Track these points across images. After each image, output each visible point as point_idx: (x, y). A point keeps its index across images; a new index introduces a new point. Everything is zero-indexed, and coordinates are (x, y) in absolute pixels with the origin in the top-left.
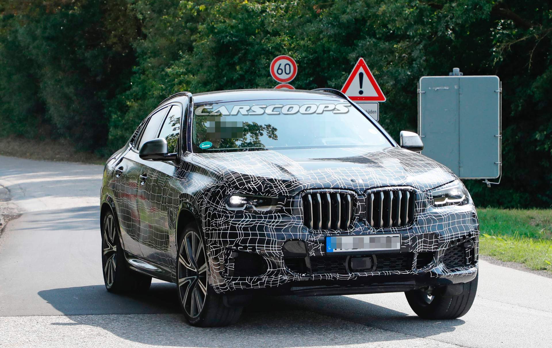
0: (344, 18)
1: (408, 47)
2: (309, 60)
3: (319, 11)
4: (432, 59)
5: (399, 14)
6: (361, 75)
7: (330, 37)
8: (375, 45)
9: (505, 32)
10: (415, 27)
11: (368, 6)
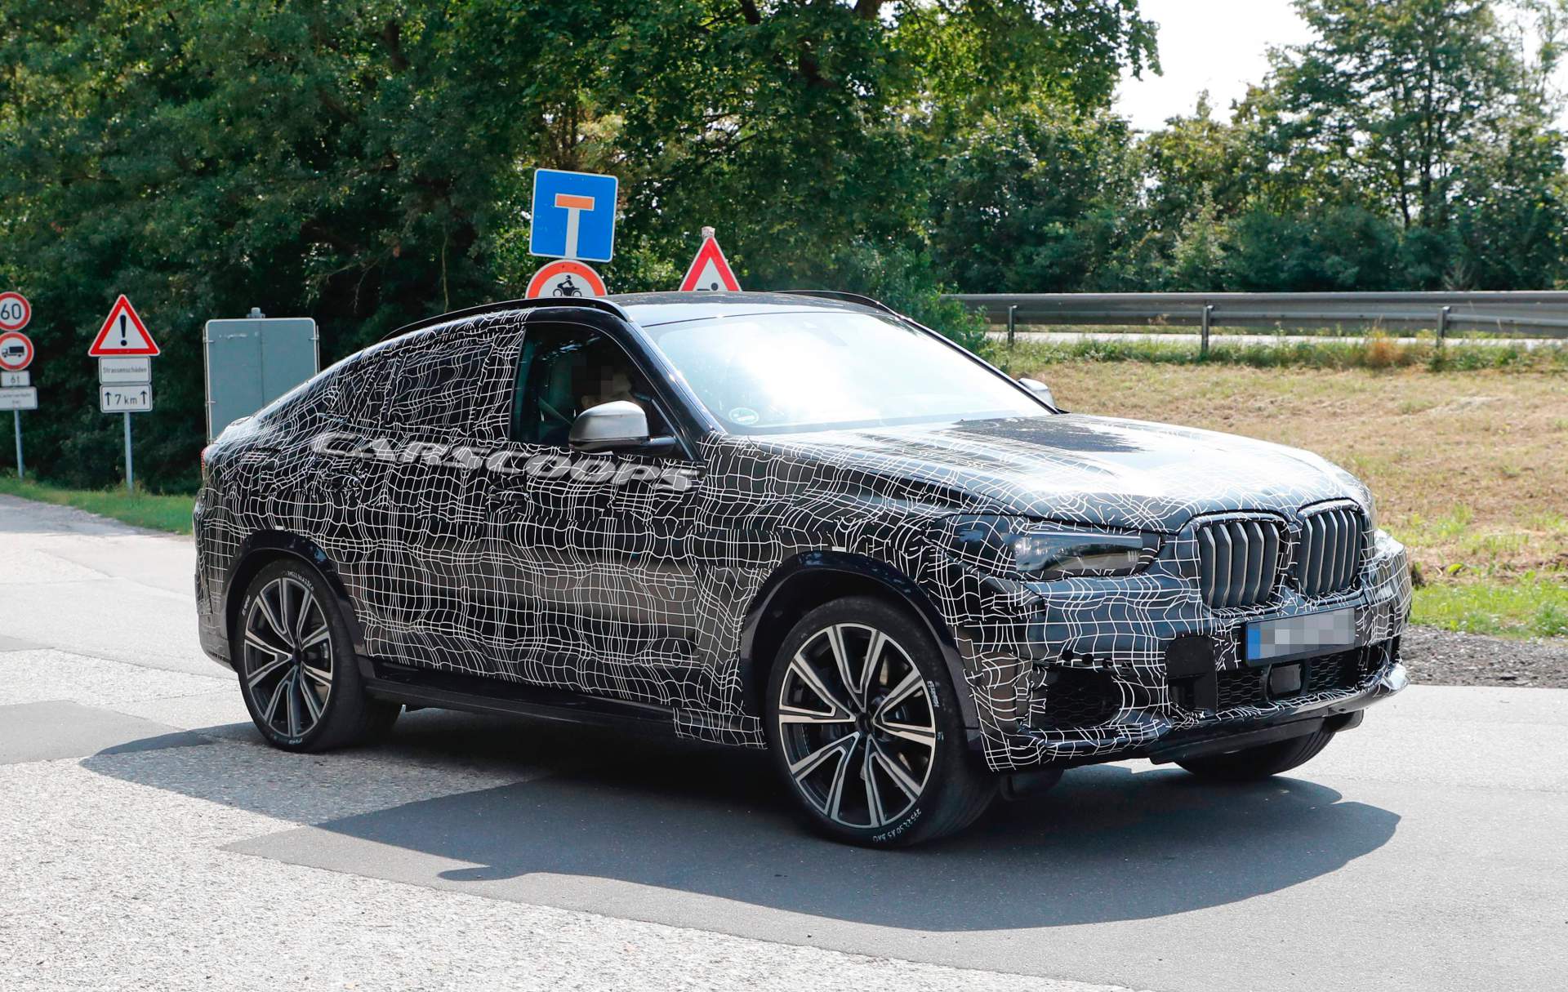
0: (96, 239)
1: (189, 279)
2: (47, 298)
3: (59, 230)
4: (224, 297)
5: (174, 232)
6: (123, 319)
7: (77, 265)
8: (142, 276)
9: (321, 259)
10: (197, 252)
11: (130, 223)
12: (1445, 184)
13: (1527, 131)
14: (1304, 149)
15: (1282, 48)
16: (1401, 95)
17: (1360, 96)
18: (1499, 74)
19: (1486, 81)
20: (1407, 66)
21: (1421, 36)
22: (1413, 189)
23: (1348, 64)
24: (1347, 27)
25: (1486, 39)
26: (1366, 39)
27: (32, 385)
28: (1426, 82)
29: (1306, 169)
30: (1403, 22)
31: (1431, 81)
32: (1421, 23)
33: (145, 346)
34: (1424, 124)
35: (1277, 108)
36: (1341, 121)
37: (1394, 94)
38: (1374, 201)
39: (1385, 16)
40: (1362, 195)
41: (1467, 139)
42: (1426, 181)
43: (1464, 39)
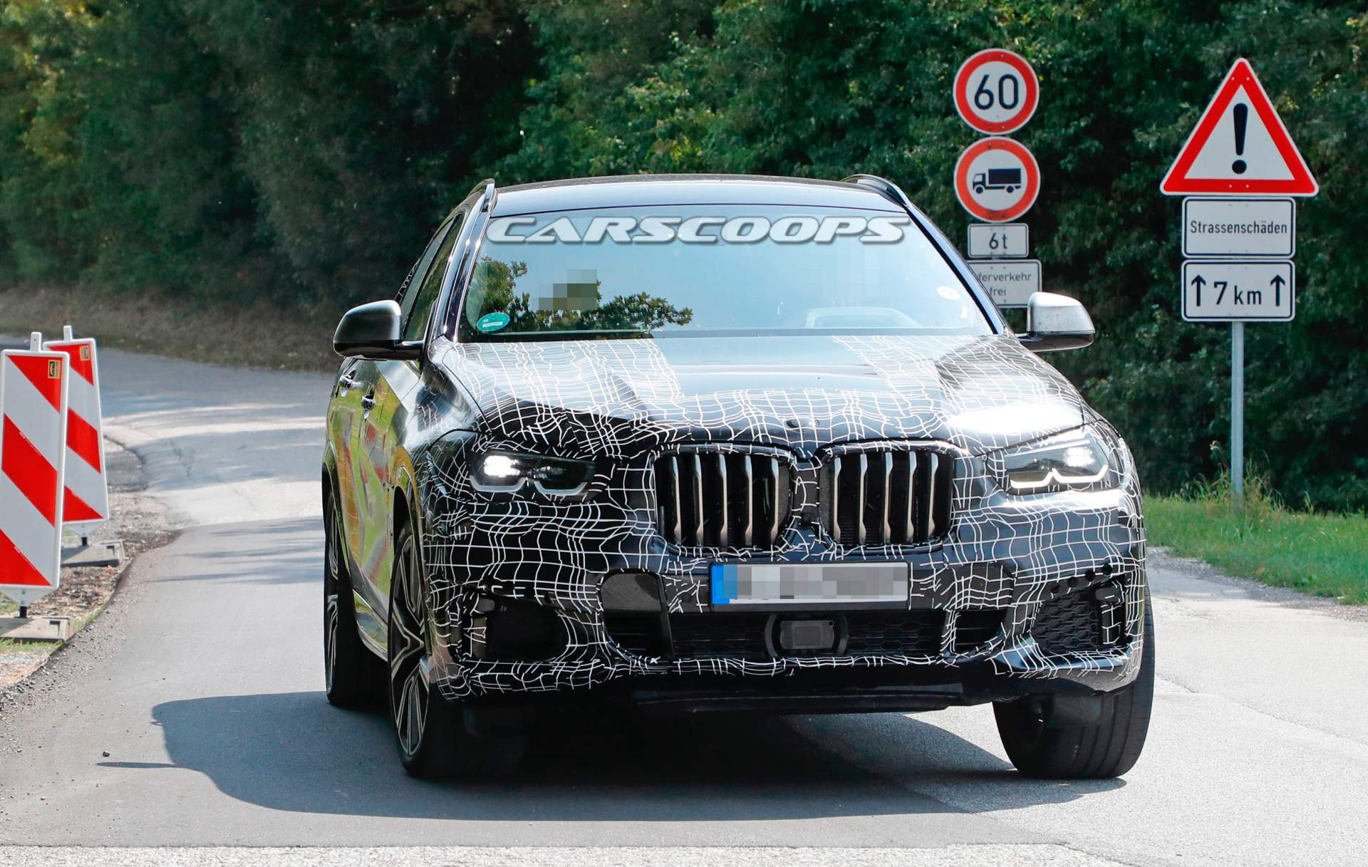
2: (1076, 63)
6: (1241, 112)
8: (1287, 18)
27: (1032, 255)
33: (1286, 175)
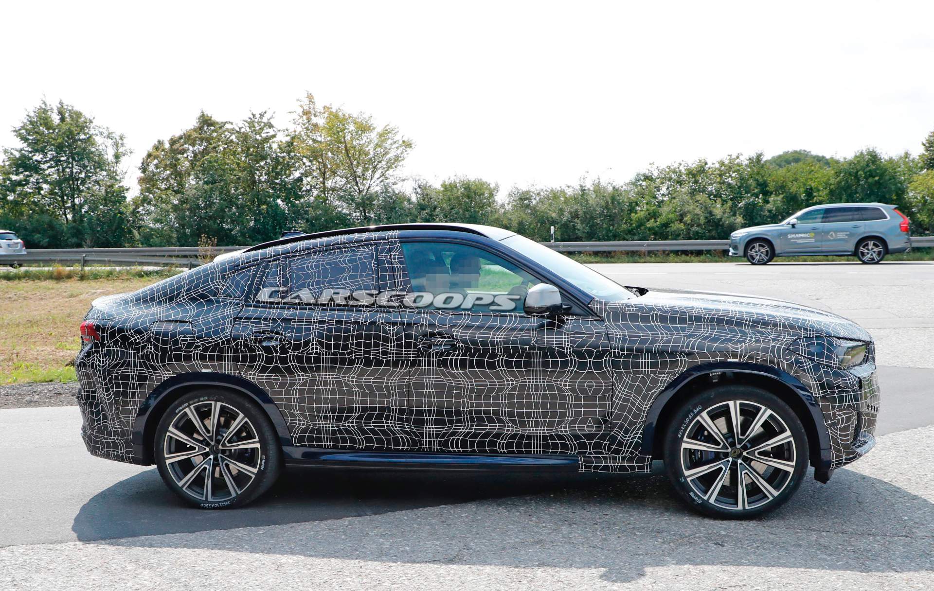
12: (81, 206)
13: (111, 186)
14: (22, 190)
15: (10, 149)
16: (61, 170)
17: (44, 170)
18: (99, 163)
19: (94, 166)
20: (62, 159)
21: (67, 147)
22: (69, 207)
23: (38, 157)
24: (36, 142)
25: (93, 150)
26: (45, 147)
28: (70, 166)
29: (23, 199)
30: (59, 141)
31: (72, 165)
32: (66, 141)
34: (71, 182)
35: (9, 174)
36: (37, 179)
37: (58, 170)
38: (53, 212)
39: (52, 138)
40: (48, 210)
41: (88, 188)
42: (74, 205)
43: (84, 149)
